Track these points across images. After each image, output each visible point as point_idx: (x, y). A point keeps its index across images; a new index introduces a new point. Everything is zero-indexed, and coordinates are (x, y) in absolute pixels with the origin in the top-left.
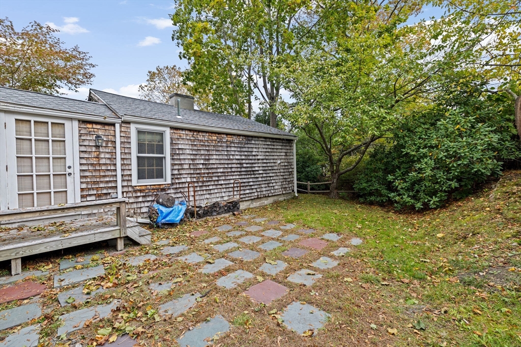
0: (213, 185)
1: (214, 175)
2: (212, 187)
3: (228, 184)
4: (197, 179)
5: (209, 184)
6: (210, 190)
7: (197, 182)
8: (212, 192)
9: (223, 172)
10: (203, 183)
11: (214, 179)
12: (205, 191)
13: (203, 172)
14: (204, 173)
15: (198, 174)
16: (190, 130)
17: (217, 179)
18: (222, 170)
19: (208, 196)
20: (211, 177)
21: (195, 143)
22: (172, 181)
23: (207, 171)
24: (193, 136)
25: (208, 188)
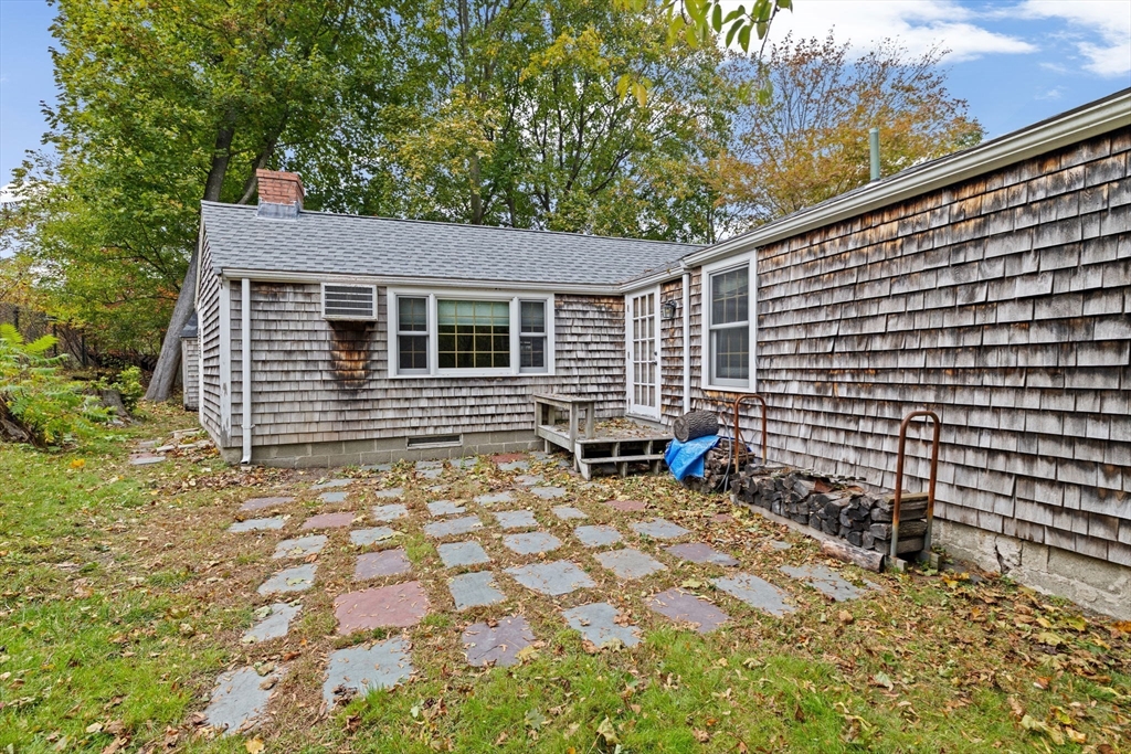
0: (875, 419)
1: (881, 379)
2: (870, 424)
3: (960, 428)
4: (818, 390)
5: (858, 410)
6: (864, 435)
7: (820, 399)
8: (870, 444)
9: (926, 371)
10: (836, 406)
11: (879, 394)
12: (842, 434)
13: (836, 365)
14: (842, 371)
15: (820, 371)
16: (802, 236)
17: (892, 395)
18: (918, 362)
19: (852, 456)
20: (872, 386)
21: (817, 272)
22: (757, 388)
23: (853, 365)
24: (810, 252)
25: (852, 426)
